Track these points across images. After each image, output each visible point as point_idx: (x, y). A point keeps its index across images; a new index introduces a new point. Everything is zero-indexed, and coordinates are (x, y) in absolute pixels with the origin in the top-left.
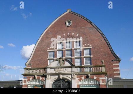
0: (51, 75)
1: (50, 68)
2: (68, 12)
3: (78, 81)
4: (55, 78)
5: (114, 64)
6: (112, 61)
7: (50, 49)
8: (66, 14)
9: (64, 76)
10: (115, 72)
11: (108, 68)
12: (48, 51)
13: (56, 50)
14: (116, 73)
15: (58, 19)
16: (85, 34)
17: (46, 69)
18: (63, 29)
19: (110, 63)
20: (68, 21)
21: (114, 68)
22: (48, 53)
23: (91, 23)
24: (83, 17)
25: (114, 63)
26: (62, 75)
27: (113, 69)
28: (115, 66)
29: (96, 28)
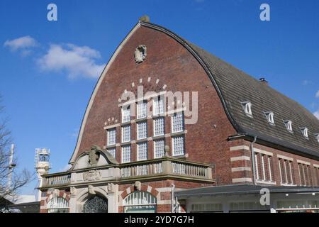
0: (79, 186)
1: (77, 172)
2: (139, 25)
4: (83, 193)
5: (232, 149)
6: (228, 140)
7: (108, 125)
8: (136, 32)
9: (98, 189)
10: (234, 170)
11: (218, 160)
12: (105, 128)
14: (238, 172)
15: (120, 47)
16: (173, 76)
18: (131, 72)
19: (223, 145)
20: (139, 49)
21: (233, 159)
23: (183, 43)
24: (167, 32)
25: (233, 145)
26: (95, 185)
27: (229, 161)
28: (234, 152)
29: (195, 54)
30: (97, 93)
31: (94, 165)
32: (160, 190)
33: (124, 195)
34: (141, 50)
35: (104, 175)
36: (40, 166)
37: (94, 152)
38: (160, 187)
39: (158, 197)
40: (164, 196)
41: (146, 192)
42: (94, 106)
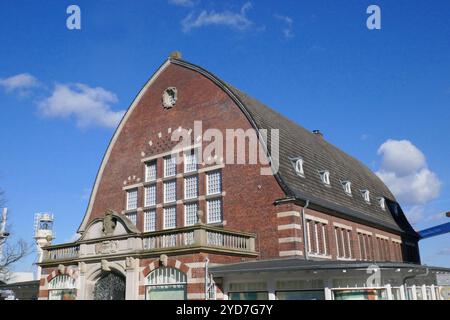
0: (89, 261)
1: (87, 244)
2: (168, 62)
3: (142, 275)
4: (94, 269)
5: (280, 215)
6: (275, 204)
7: (128, 184)
8: (165, 71)
9: (113, 264)
10: (281, 240)
11: (262, 229)
12: (125, 188)
13: (141, 185)
14: (286, 243)
15: (145, 89)
17: (79, 245)
18: (158, 119)
19: (269, 211)
20: (168, 91)
21: (281, 228)
22: (125, 196)
23: (221, 86)
24: (203, 72)
25: (281, 210)
26: (109, 260)
27: (276, 230)
28: (282, 219)
29: (236, 100)
30: (115, 145)
31: (109, 235)
32: (191, 265)
33: (146, 272)
34: (171, 93)
35: (122, 247)
36: (41, 235)
37: (110, 218)
38: (191, 261)
39: (189, 274)
40: (196, 273)
41: (174, 268)
42: (111, 161)
